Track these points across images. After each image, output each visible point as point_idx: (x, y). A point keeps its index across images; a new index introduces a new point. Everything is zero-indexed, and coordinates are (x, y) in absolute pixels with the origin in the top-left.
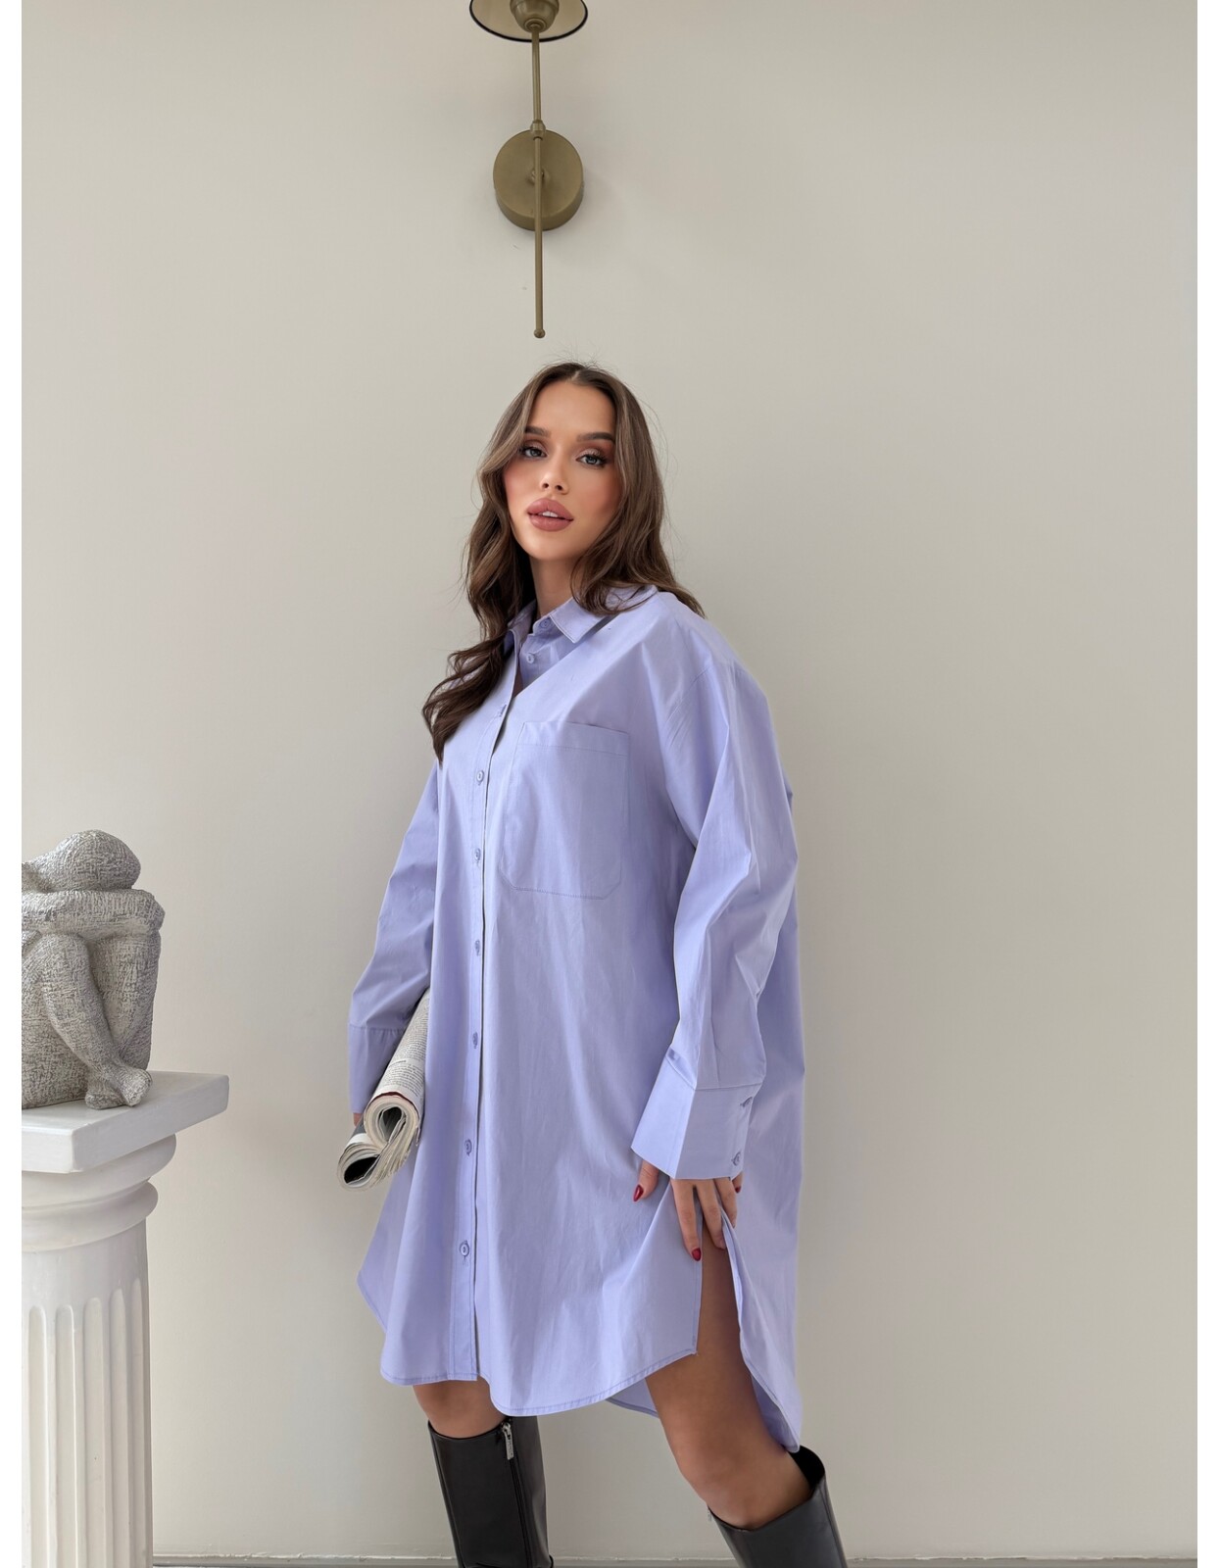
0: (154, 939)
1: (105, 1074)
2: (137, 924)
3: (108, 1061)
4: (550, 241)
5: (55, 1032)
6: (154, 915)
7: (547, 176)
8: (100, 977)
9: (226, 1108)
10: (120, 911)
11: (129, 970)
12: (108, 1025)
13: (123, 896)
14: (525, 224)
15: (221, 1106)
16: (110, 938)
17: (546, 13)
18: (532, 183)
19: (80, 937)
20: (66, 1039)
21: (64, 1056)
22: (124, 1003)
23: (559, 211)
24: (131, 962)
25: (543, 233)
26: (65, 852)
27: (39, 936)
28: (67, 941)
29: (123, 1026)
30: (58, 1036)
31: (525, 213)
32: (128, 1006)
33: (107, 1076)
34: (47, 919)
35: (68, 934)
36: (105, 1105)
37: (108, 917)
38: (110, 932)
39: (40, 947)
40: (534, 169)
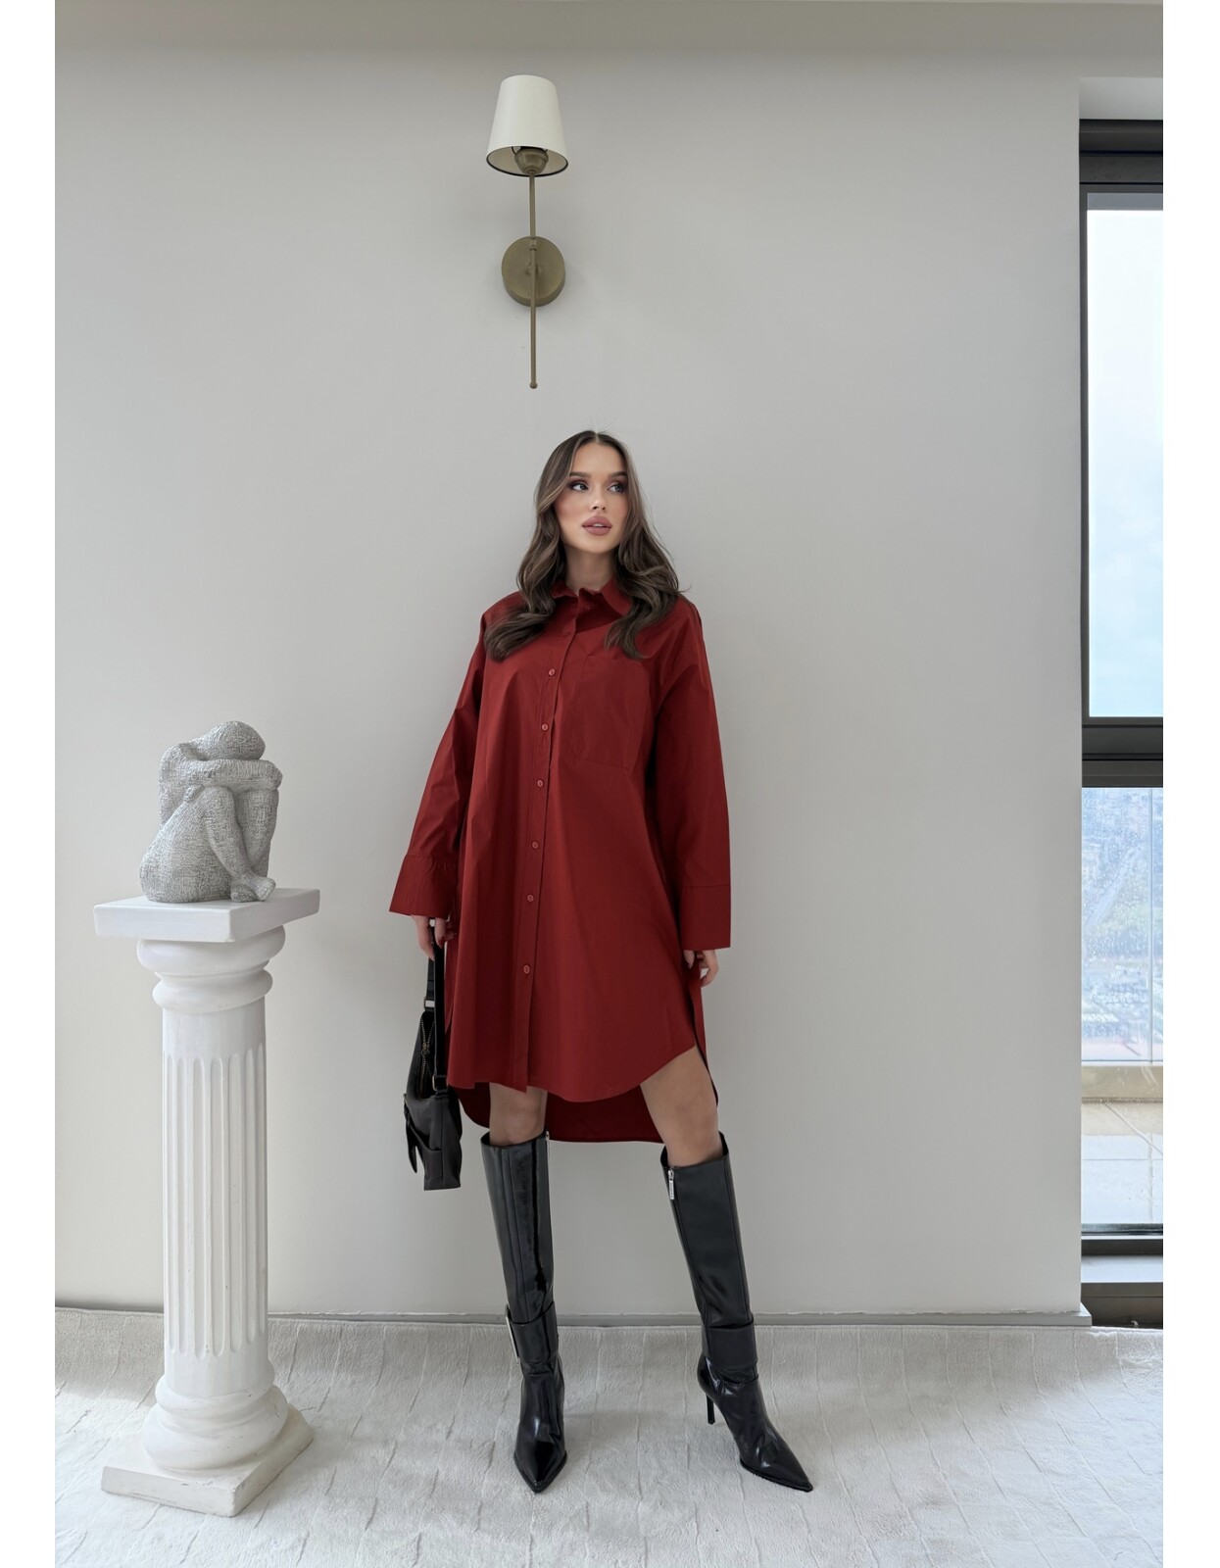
0: (276, 792)
1: (244, 880)
2: (267, 782)
3: (245, 872)
4: (542, 315)
5: (212, 851)
6: (276, 777)
7: (540, 270)
8: (240, 817)
9: (317, 911)
10: (255, 773)
11: (260, 812)
12: (245, 849)
13: (257, 764)
14: (524, 302)
15: (315, 909)
16: (248, 791)
17: (539, 164)
18: (527, 273)
19: (229, 789)
20: (220, 858)
21: (219, 869)
22: (256, 835)
23: (550, 293)
24: (262, 807)
25: (538, 309)
26: (217, 734)
27: (202, 788)
28: (222, 792)
29: (254, 850)
30: (214, 854)
31: (524, 295)
32: (259, 836)
33: (244, 882)
34: (210, 776)
35: (223, 787)
36: (245, 899)
37: (248, 776)
38: (248, 787)
39: (205, 795)
40: (530, 264)
